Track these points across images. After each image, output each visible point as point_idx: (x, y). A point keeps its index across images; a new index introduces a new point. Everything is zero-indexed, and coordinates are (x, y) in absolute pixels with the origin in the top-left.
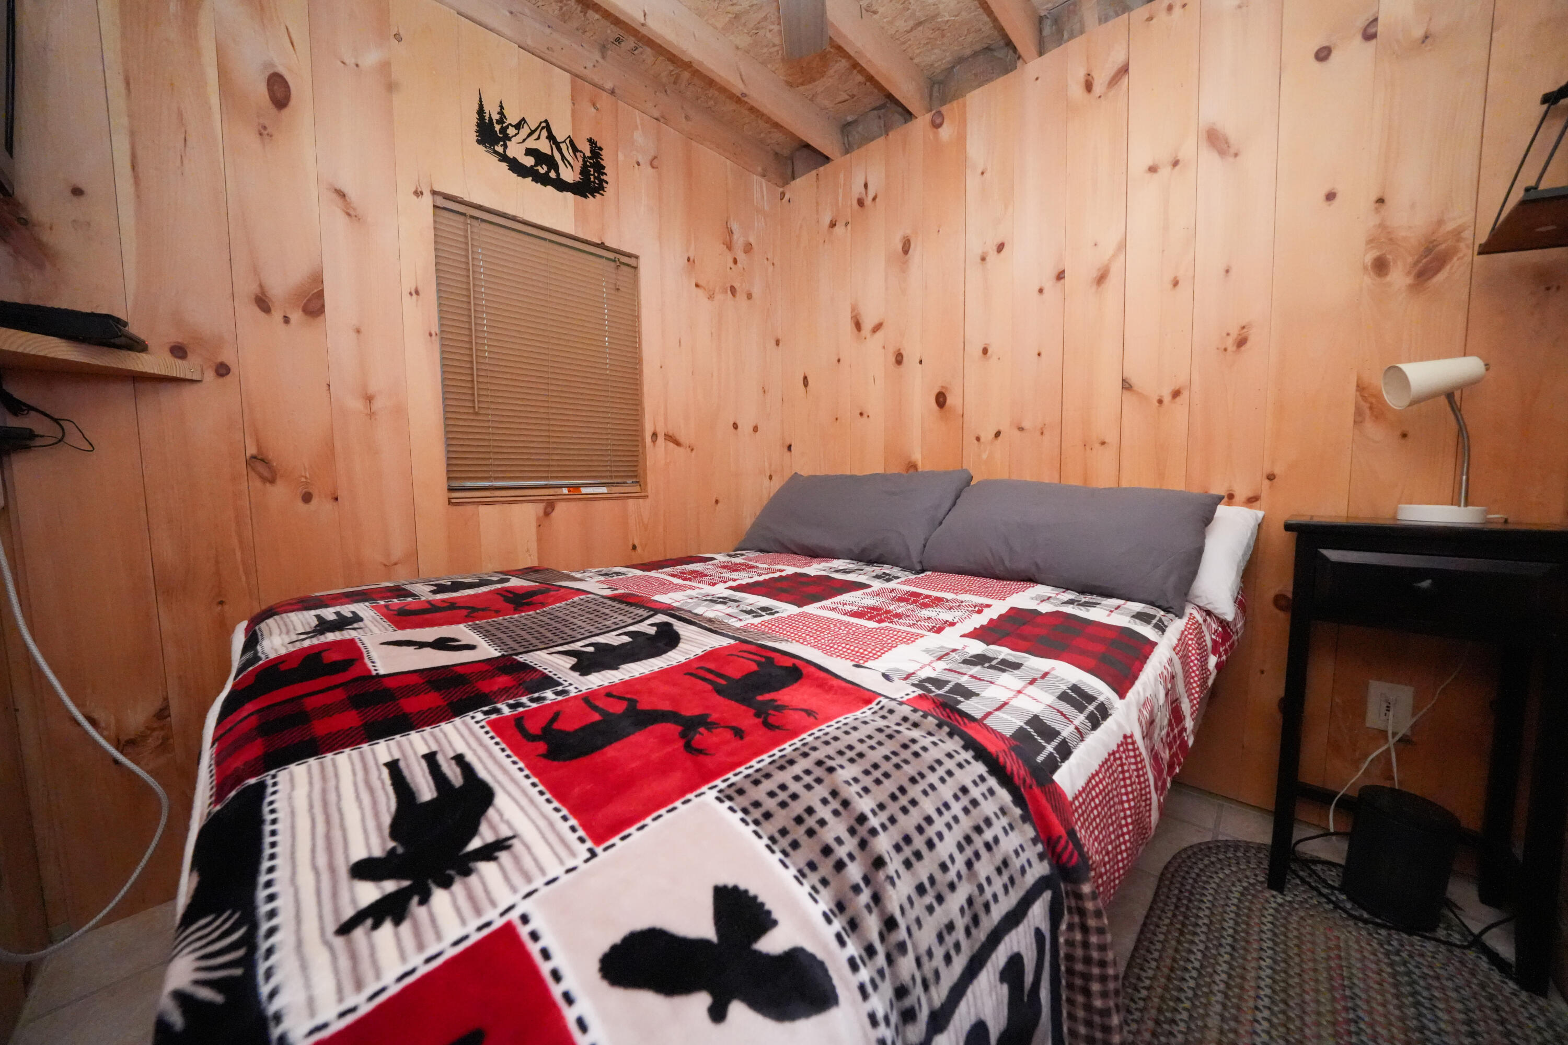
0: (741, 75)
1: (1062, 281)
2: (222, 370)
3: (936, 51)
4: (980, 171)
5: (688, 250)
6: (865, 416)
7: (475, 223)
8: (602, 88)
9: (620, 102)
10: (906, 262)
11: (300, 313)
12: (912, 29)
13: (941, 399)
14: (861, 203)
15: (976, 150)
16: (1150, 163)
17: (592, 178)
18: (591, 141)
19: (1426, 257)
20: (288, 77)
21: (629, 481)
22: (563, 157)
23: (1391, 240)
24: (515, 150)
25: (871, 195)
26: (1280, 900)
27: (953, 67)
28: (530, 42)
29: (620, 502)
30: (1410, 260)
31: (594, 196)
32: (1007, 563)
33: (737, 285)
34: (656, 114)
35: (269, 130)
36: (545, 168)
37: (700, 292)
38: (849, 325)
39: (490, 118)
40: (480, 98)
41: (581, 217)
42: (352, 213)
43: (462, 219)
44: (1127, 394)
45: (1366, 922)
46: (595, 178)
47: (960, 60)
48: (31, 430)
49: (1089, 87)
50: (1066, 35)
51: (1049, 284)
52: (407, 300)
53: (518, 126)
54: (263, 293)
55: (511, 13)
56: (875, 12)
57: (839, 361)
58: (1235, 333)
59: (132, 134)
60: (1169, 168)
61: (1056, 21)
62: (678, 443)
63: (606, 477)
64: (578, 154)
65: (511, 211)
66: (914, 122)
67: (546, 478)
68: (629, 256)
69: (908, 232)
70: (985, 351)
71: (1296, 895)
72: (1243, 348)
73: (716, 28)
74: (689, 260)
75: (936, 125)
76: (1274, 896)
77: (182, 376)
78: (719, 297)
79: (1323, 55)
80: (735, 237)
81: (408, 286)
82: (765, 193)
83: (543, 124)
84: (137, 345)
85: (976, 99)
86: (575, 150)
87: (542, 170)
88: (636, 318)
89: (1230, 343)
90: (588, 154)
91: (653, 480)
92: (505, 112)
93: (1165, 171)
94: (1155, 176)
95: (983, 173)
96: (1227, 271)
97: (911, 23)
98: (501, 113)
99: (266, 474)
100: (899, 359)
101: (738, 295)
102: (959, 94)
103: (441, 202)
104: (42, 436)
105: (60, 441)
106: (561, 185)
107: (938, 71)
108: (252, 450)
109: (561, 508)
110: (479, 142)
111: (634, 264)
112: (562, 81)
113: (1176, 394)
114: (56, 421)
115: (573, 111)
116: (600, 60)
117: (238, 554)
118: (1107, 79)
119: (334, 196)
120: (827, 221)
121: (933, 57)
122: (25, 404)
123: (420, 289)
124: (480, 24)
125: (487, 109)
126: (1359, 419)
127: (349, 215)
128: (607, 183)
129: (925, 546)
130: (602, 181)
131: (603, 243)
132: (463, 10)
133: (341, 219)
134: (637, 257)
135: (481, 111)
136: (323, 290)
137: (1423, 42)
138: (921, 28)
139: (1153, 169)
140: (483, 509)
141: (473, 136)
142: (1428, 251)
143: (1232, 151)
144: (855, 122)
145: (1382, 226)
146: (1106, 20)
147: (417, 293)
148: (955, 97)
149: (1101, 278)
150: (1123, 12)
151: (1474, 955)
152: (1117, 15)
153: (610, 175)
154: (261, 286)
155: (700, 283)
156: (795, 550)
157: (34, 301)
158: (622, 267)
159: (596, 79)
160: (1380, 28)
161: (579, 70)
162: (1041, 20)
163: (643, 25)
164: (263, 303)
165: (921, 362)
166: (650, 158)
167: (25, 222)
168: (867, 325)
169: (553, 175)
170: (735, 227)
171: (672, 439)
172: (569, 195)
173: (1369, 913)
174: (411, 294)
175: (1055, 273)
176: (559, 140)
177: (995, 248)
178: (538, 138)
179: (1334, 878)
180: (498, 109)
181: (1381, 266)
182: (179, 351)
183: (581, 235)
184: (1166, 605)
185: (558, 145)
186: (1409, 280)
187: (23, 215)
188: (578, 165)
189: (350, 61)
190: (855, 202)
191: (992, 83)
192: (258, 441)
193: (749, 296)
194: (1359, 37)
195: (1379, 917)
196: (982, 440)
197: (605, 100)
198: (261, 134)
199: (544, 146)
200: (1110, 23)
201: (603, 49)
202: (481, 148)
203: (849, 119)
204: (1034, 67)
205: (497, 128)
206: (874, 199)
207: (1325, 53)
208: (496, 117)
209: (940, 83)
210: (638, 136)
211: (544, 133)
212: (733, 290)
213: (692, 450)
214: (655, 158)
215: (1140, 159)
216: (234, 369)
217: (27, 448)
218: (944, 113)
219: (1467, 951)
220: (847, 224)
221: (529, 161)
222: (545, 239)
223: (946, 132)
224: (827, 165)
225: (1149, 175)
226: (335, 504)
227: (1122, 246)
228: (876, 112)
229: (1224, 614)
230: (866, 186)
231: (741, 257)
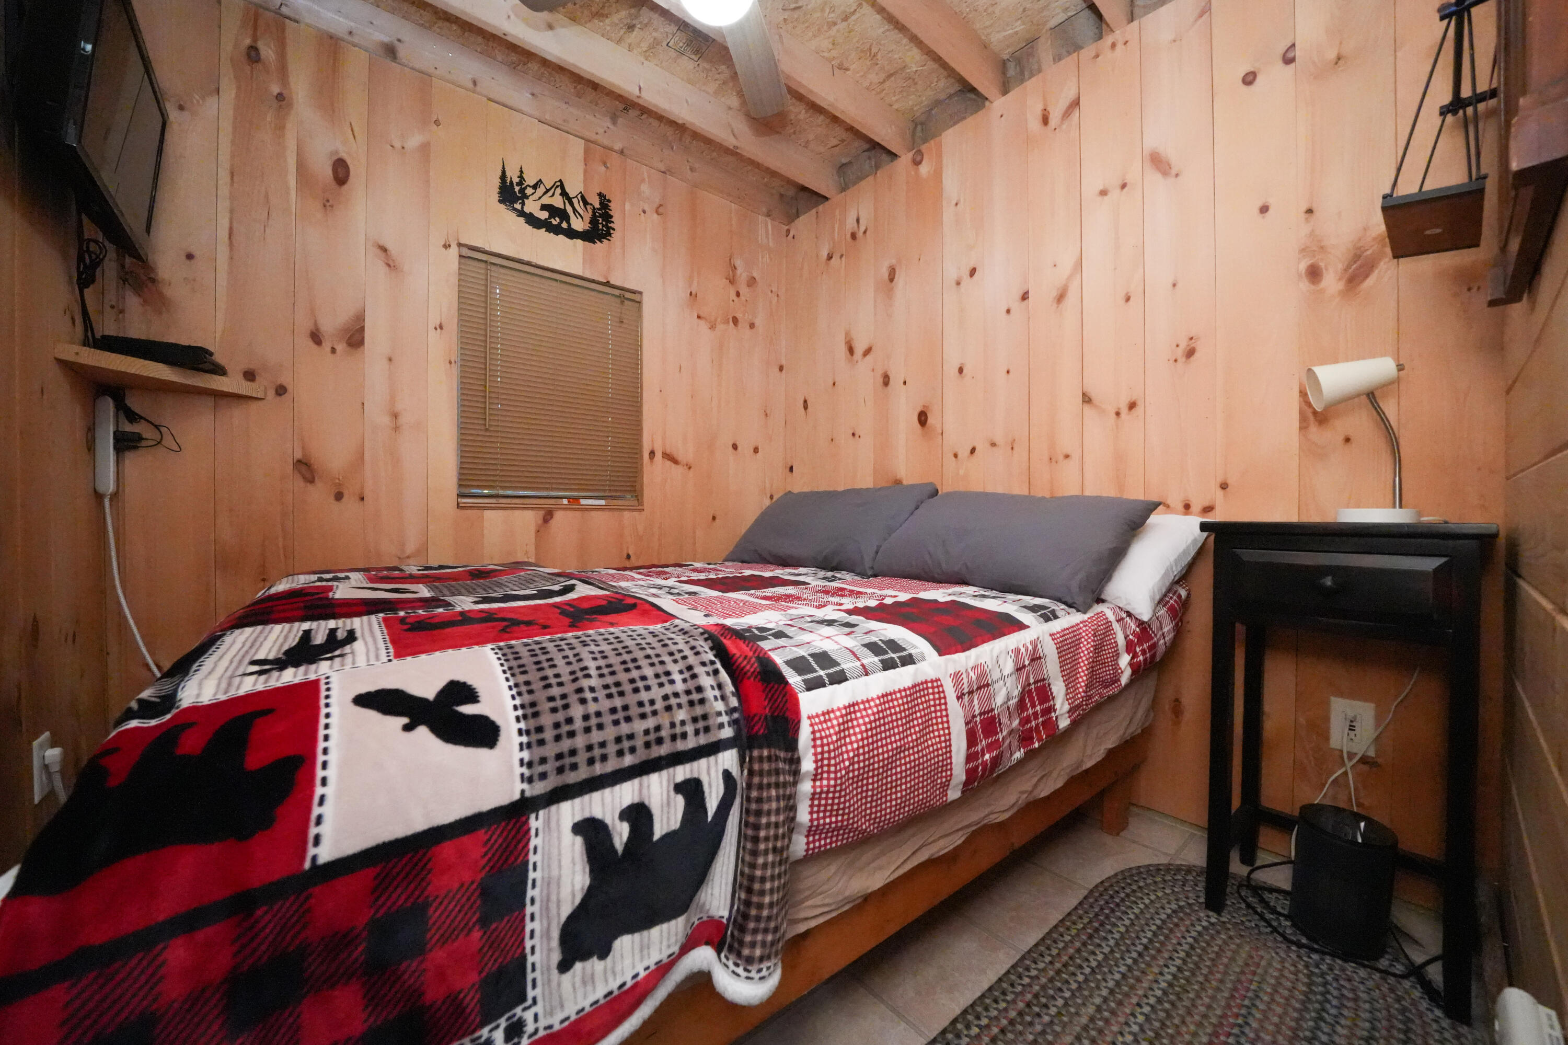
0: (732, 131)
1: (1026, 301)
2: (281, 390)
3: (912, 97)
4: (954, 202)
5: (690, 286)
6: (857, 436)
7: (493, 268)
8: (611, 149)
9: (629, 160)
10: (891, 290)
11: (345, 344)
12: (884, 81)
13: (923, 418)
14: (854, 236)
15: (951, 184)
16: (1101, 188)
17: (600, 226)
18: (600, 195)
19: (1355, 262)
20: (349, 162)
21: (629, 496)
22: (575, 210)
23: (1322, 247)
24: (532, 206)
25: (862, 229)
26: (1213, 920)
27: (932, 109)
28: (547, 117)
29: (616, 513)
30: (1340, 266)
31: (601, 242)
32: (944, 566)
33: (739, 315)
34: (662, 167)
35: (331, 202)
36: (557, 219)
37: (702, 322)
38: (842, 349)
39: (511, 182)
40: (504, 168)
41: (588, 260)
42: (392, 265)
43: (483, 265)
44: (1087, 407)
45: (1300, 945)
46: (603, 226)
47: (937, 103)
48: (139, 434)
49: (1045, 121)
50: (1027, 76)
51: (1016, 306)
52: (432, 332)
53: (535, 187)
54: (318, 330)
55: (533, 95)
56: (847, 69)
57: (834, 384)
58: (1183, 344)
59: (232, 211)
60: (1118, 190)
61: (1019, 62)
62: (675, 461)
63: (605, 491)
64: (588, 207)
65: (526, 258)
66: (899, 159)
67: (547, 489)
68: (634, 292)
69: (894, 261)
70: (961, 370)
71: (1234, 917)
72: (1192, 358)
73: (708, 93)
74: (691, 294)
75: (917, 163)
76: (1208, 916)
77: (250, 395)
78: (721, 327)
79: (1249, 79)
80: (739, 272)
81: (434, 321)
82: (770, 232)
83: (558, 184)
84: (219, 370)
85: (950, 138)
86: (586, 203)
87: (555, 221)
88: (637, 347)
89: (1180, 352)
90: (597, 206)
91: (649, 493)
92: (524, 175)
93: (1115, 194)
94: (1105, 198)
95: (956, 204)
96: (1174, 285)
97: (882, 76)
98: (521, 177)
99: (308, 475)
100: (886, 380)
101: (740, 325)
102: (936, 134)
103: (466, 252)
104: (147, 439)
105: (159, 443)
106: (571, 234)
107: (918, 114)
108: (298, 455)
109: (559, 516)
110: (500, 201)
111: (638, 300)
112: (577, 148)
113: (1132, 406)
114: (157, 427)
115: (585, 171)
116: (611, 127)
117: (280, 539)
118: (1062, 112)
119: (379, 252)
120: (824, 253)
121: (910, 103)
122: (137, 414)
123: (443, 324)
124: (506, 106)
125: (508, 174)
126: (1304, 426)
127: (389, 266)
128: (614, 229)
129: (877, 553)
130: (609, 228)
131: (608, 282)
132: (492, 96)
133: (382, 269)
134: (641, 293)
135: (503, 176)
136: (363, 327)
137: (1336, 63)
138: (893, 79)
139: (1103, 193)
140: (488, 514)
141: (496, 197)
142: (1356, 257)
143: (1174, 172)
144: (850, 163)
145: (1312, 234)
146: (1060, 59)
147: (441, 327)
148: (934, 136)
149: (1061, 298)
150: (1074, 52)
151: (1409, 984)
152: (1069, 53)
153: (617, 222)
154: (316, 324)
155: (701, 314)
156: (771, 560)
157: (152, 338)
158: (626, 302)
159: (606, 142)
160: (1298, 53)
161: (593, 137)
162: (1004, 64)
163: (639, 97)
164: (316, 337)
165: (905, 383)
166: (656, 205)
167: (153, 281)
168: (859, 349)
169: (564, 225)
170: (738, 263)
171: (670, 458)
172: (579, 242)
173: (1308, 938)
174: (436, 329)
175: (1021, 293)
176: (571, 196)
177: (968, 273)
178: (553, 195)
179: (1283, 905)
180: (519, 174)
181: (1314, 273)
182: (250, 376)
183: (588, 275)
184: (1070, 601)
185: (570, 200)
186: (1341, 286)
187: (152, 276)
188: (588, 216)
189: (398, 144)
190: (849, 236)
191: (964, 122)
192: (303, 448)
193: (752, 326)
194: (1280, 64)
195: (1317, 943)
196: (959, 456)
197: (615, 159)
198: (325, 206)
199: (558, 201)
200: (1063, 62)
201: (614, 119)
202: (502, 206)
203: (844, 161)
204: (999, 104)
205: (517, 189)
206: (865, 232)
207: (1251, 78)
208: (516, 180)
209: (922, 124)
210: (645, 188)
211: (559, 191)
212: (735, 321)
213: (690, 468)
214: (661, 205)
215: (1092, 184)
216: (290, 388)
217: (136, 448)
218: (923, 151)
219: (1402, 981)
220: (842, 256)
221: (544, 215)
222: (556, 280)
223: (925, 169)
224: (827, 203)
225: (1100, 198)
226: (361, 503)
227: (1079, 265)
228: (866, 153)
229: (1141, 614)
230: (858, 221)
231: (744, 290)
